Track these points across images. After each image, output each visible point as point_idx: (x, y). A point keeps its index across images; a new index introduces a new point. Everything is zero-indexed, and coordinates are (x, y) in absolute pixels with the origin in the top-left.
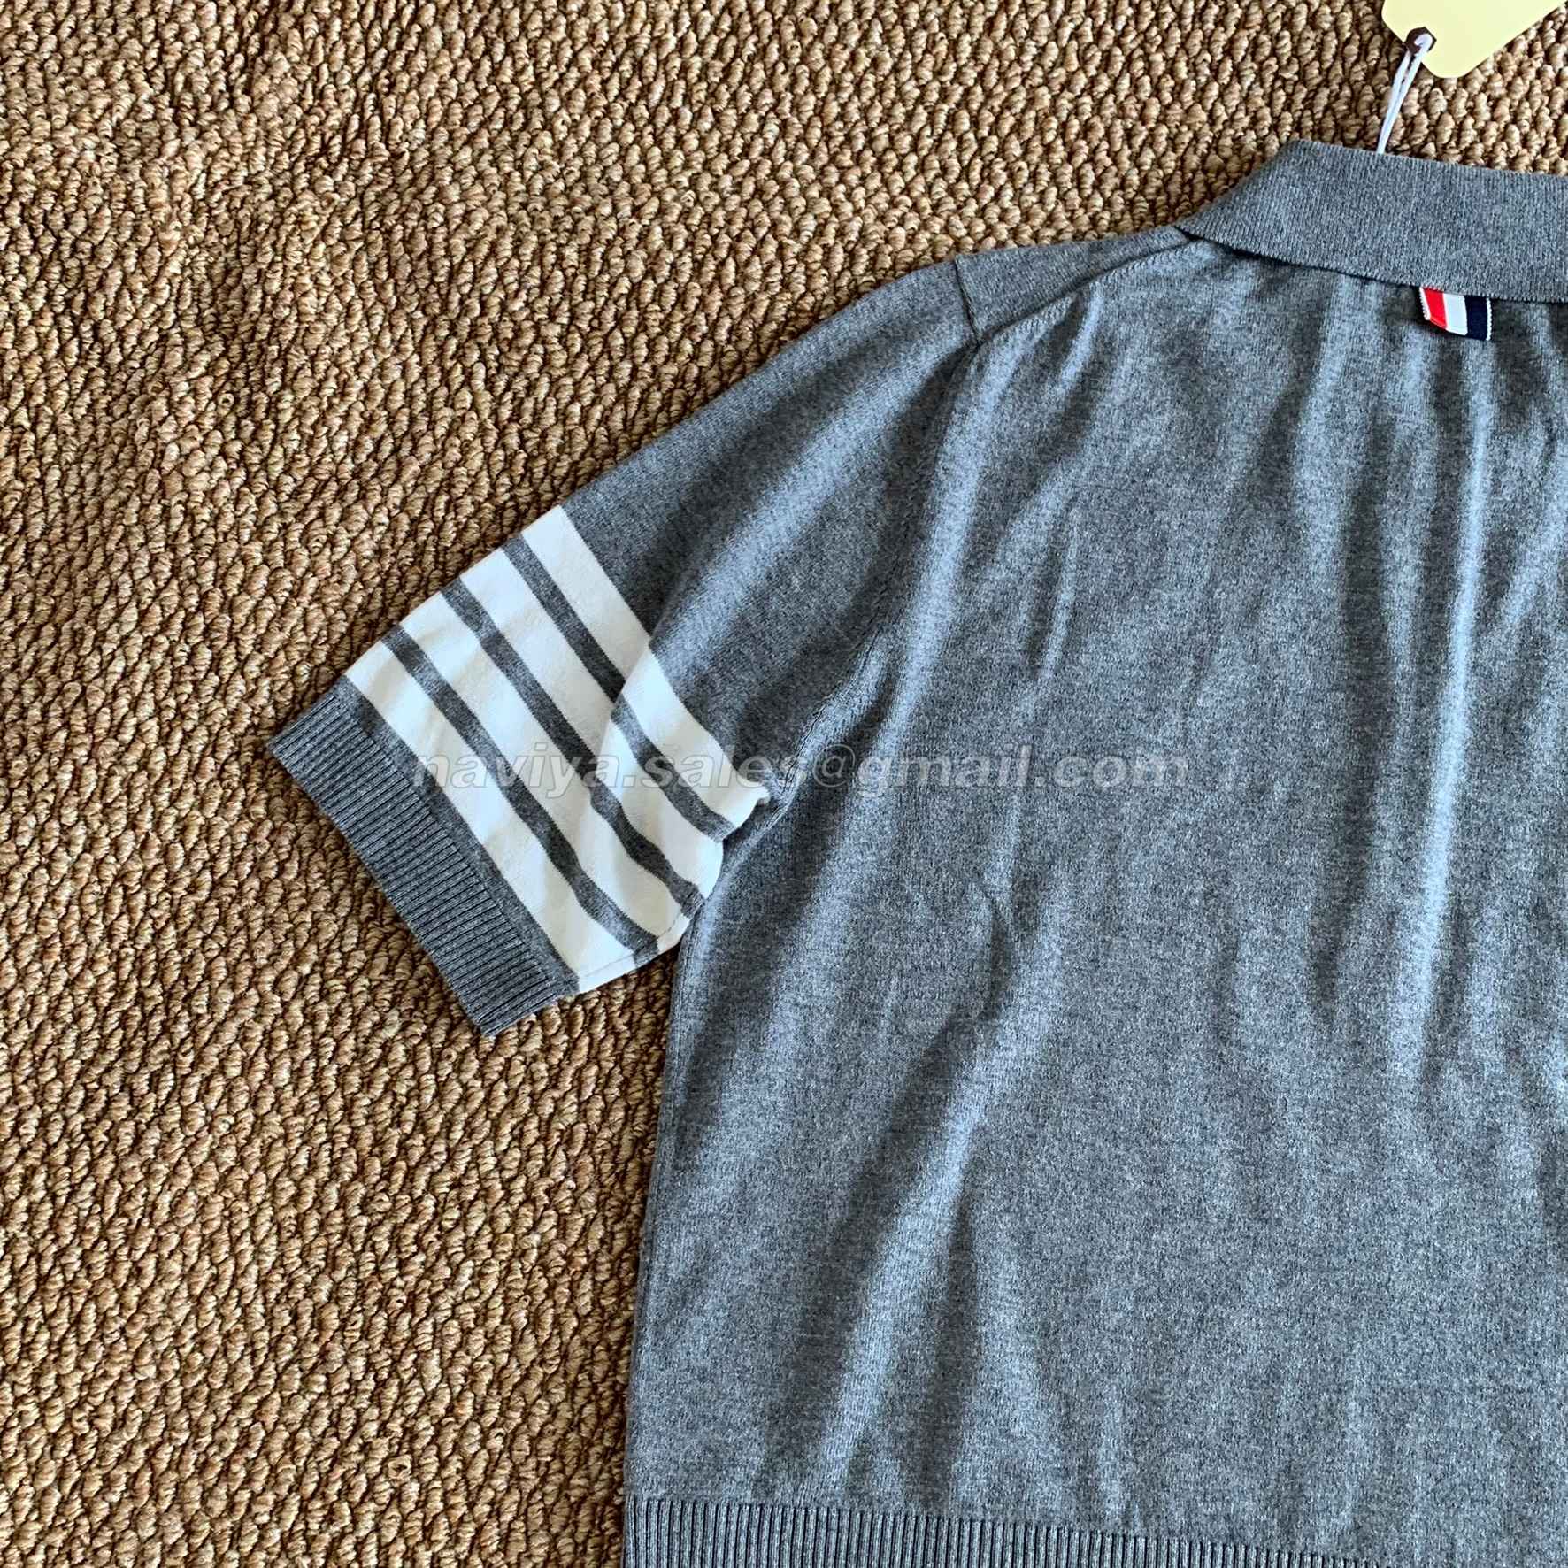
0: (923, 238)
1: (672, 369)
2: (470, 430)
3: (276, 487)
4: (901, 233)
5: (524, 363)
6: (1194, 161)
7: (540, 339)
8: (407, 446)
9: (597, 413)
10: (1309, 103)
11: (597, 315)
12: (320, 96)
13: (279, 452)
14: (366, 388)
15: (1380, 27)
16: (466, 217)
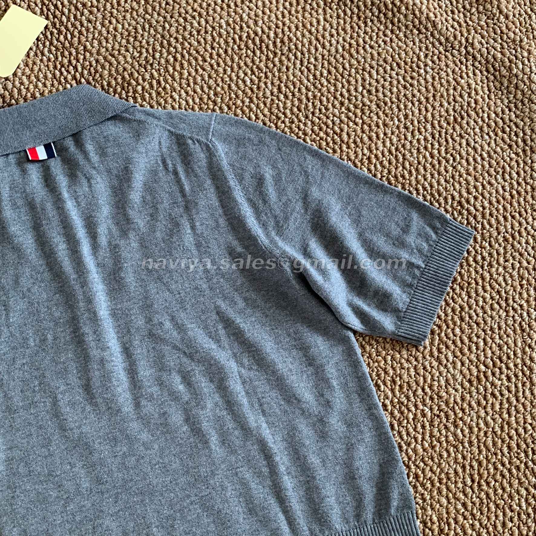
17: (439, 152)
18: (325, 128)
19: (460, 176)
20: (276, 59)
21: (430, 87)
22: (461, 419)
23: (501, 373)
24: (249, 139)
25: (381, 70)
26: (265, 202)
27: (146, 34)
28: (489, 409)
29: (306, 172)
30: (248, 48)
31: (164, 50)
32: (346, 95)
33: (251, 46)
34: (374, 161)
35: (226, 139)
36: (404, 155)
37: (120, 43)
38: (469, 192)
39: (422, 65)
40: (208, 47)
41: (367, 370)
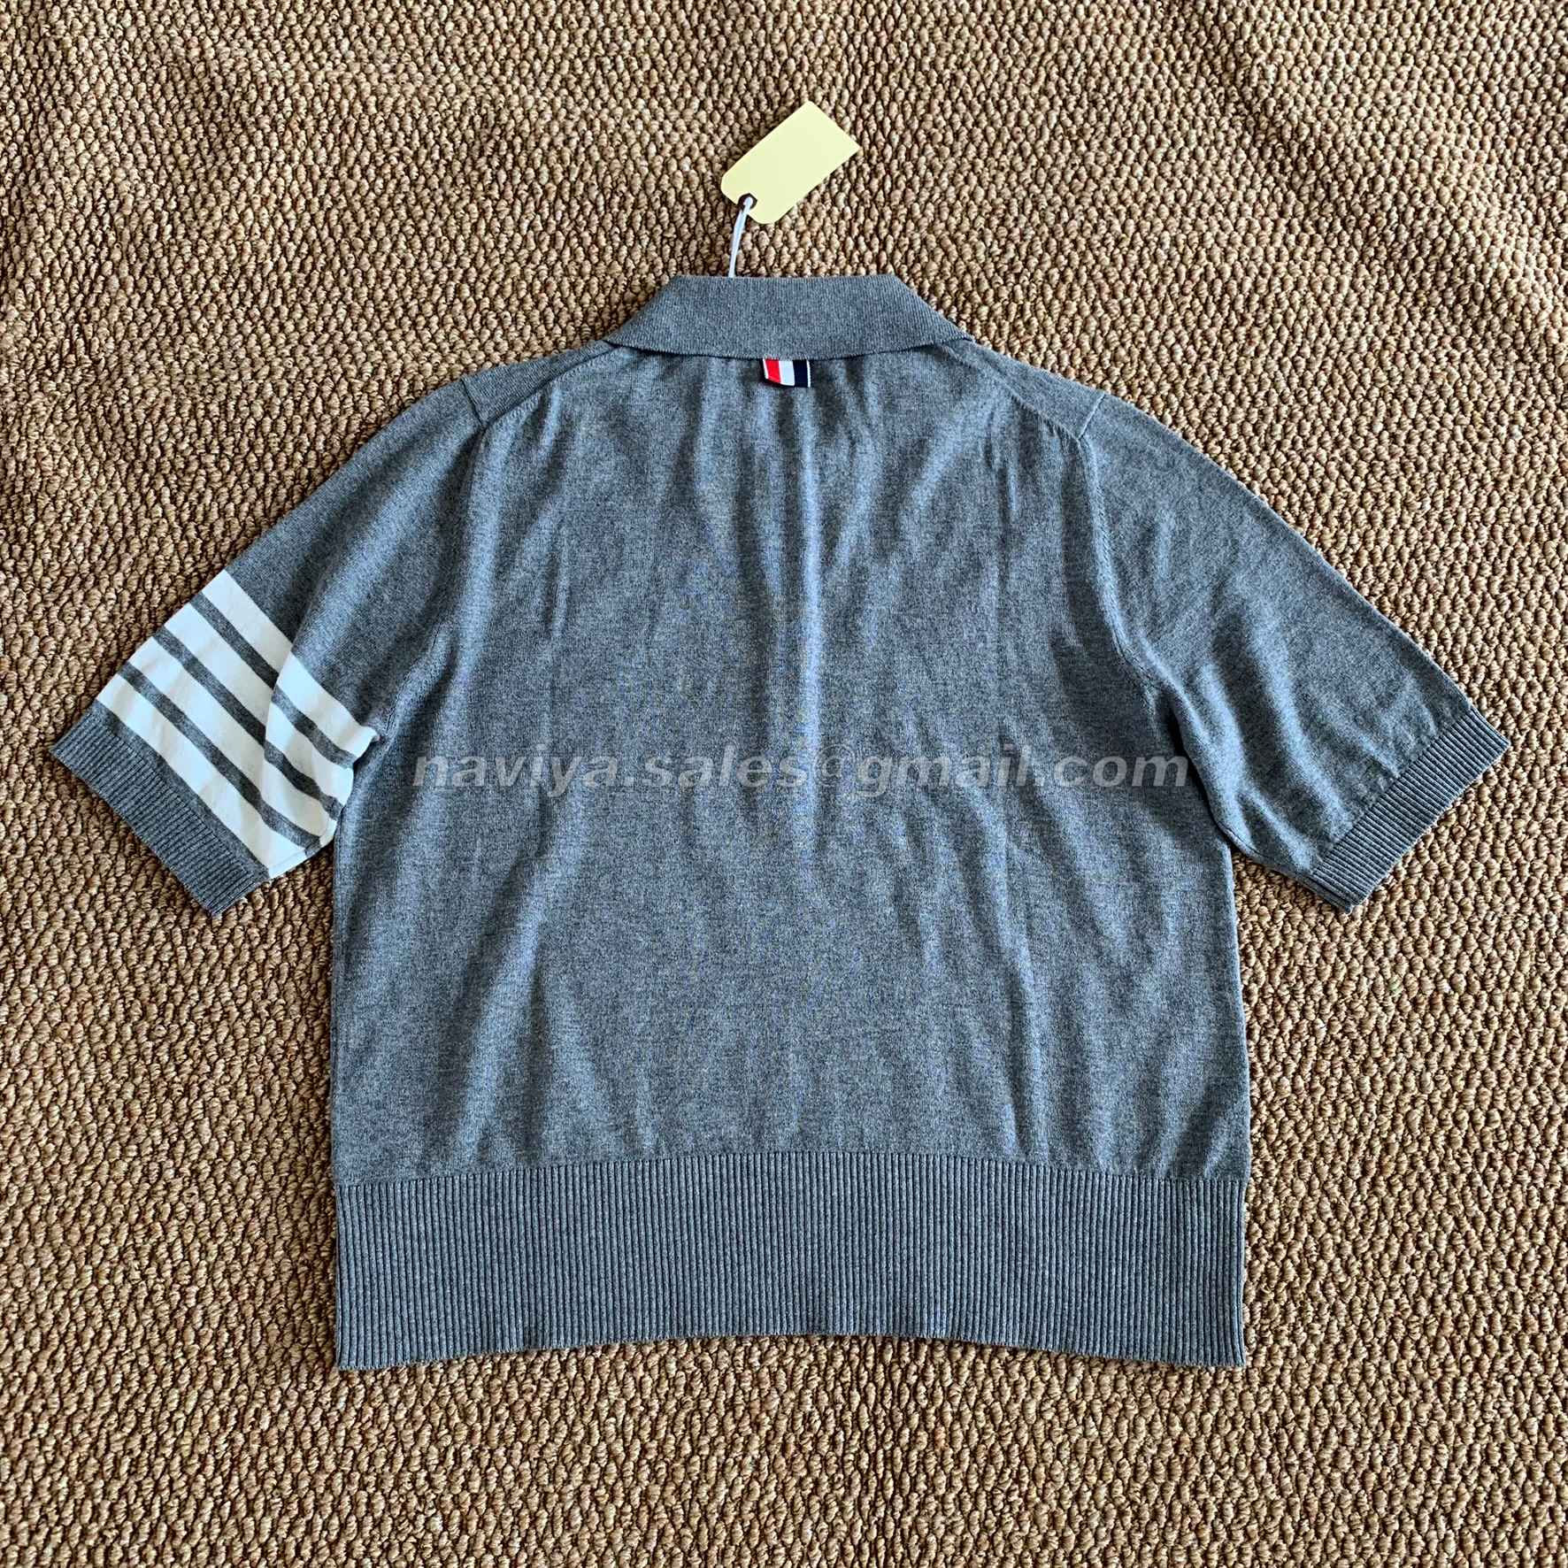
0: (444, 368)
1: (291, 472)
2: (162, 531)
3: (39, 586)
4: (429, 366)
5: (193, 483)
6: (616, 297)
7: (202, 465)
8: (123, 547)
9: (245, 508)
10: (685, 251)
11: (237, 445)
12: (41, 330)
13: (39, 563)
14: (92, 514)
15: (722, 197)
16: (144, 395)
17: (1489, 585)
18: (1293, 476)
19: (1515, 638)
20: (1242, 331)
21: (1509, 463)
22: (1377, 1060)
23: (1476, 1007)
24: (1150, 454)
25: (1428, 406)
26: (1145, 573)
27: (1024, 219)
28: (1434, 1061)
29: (1236, 542)
30: (1197, 295)
31: (1047, 257)
32: (1350, 430)
33: (1205, 293)
34: (1365, 561)
35: (1108, 443)
36: (1422, 569)
37: (973, 222)
38: (1520, 672)
39: (1506, 419)
40: (1127, 274)
41: (1235, 921)
